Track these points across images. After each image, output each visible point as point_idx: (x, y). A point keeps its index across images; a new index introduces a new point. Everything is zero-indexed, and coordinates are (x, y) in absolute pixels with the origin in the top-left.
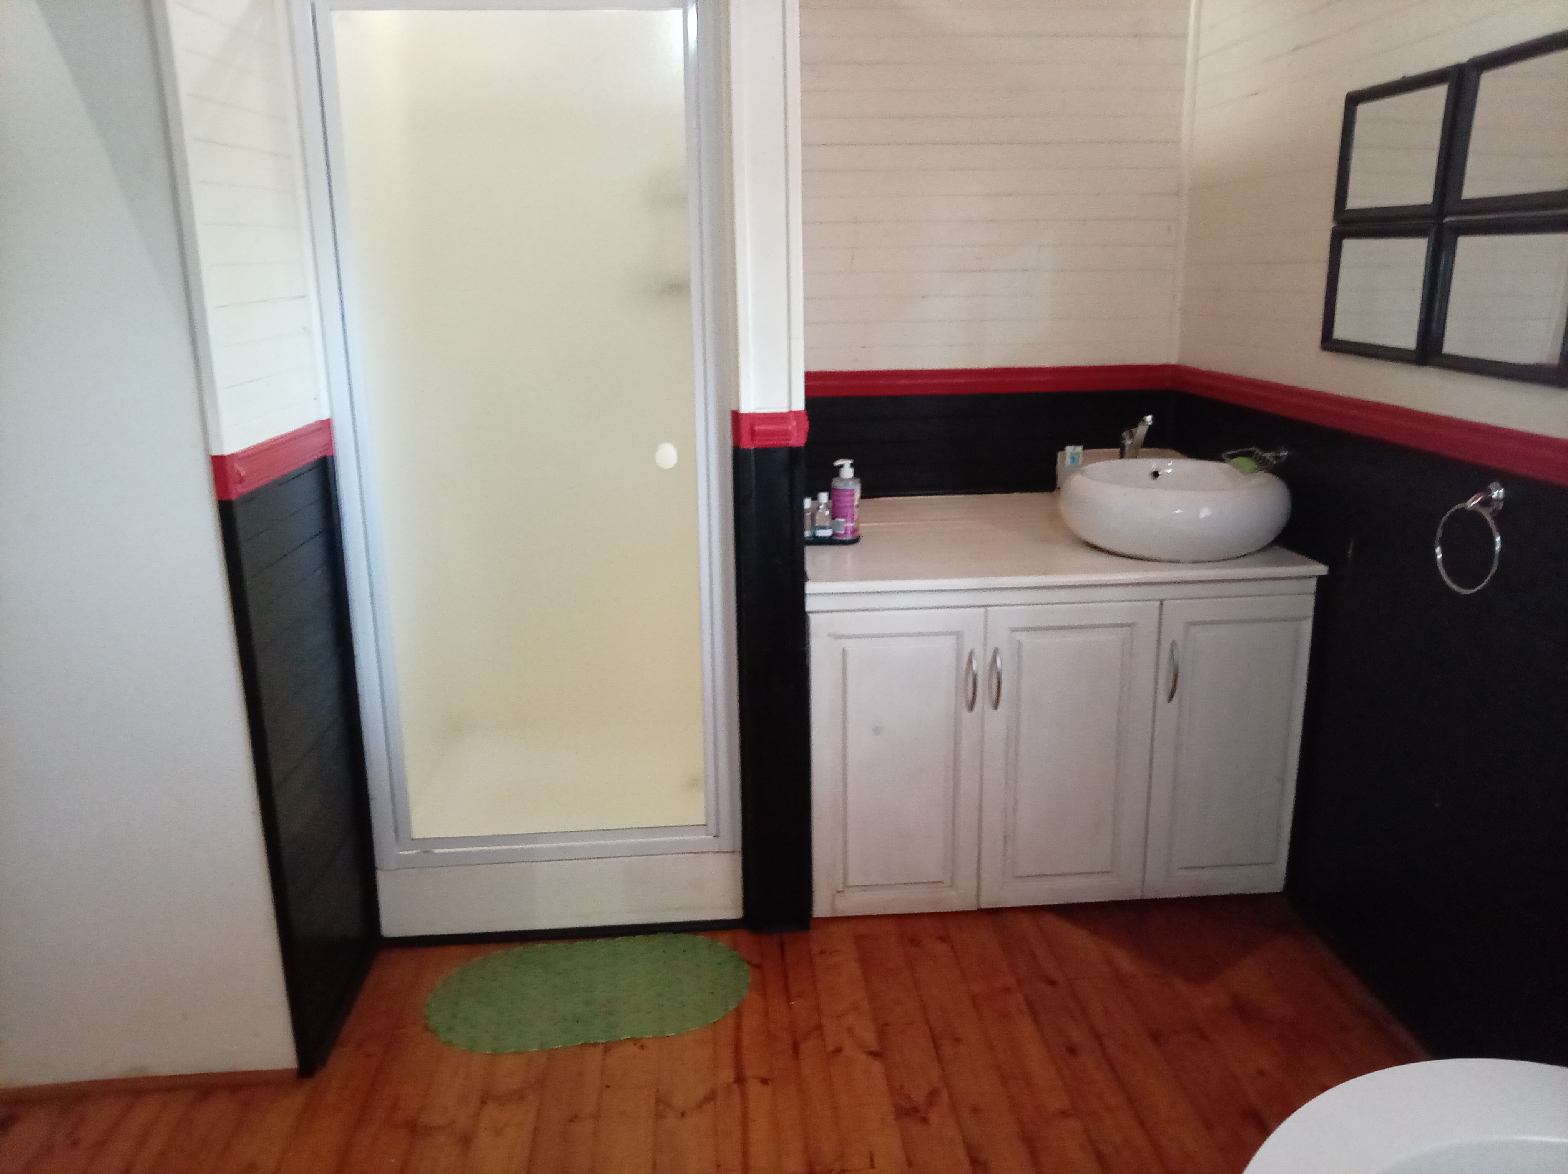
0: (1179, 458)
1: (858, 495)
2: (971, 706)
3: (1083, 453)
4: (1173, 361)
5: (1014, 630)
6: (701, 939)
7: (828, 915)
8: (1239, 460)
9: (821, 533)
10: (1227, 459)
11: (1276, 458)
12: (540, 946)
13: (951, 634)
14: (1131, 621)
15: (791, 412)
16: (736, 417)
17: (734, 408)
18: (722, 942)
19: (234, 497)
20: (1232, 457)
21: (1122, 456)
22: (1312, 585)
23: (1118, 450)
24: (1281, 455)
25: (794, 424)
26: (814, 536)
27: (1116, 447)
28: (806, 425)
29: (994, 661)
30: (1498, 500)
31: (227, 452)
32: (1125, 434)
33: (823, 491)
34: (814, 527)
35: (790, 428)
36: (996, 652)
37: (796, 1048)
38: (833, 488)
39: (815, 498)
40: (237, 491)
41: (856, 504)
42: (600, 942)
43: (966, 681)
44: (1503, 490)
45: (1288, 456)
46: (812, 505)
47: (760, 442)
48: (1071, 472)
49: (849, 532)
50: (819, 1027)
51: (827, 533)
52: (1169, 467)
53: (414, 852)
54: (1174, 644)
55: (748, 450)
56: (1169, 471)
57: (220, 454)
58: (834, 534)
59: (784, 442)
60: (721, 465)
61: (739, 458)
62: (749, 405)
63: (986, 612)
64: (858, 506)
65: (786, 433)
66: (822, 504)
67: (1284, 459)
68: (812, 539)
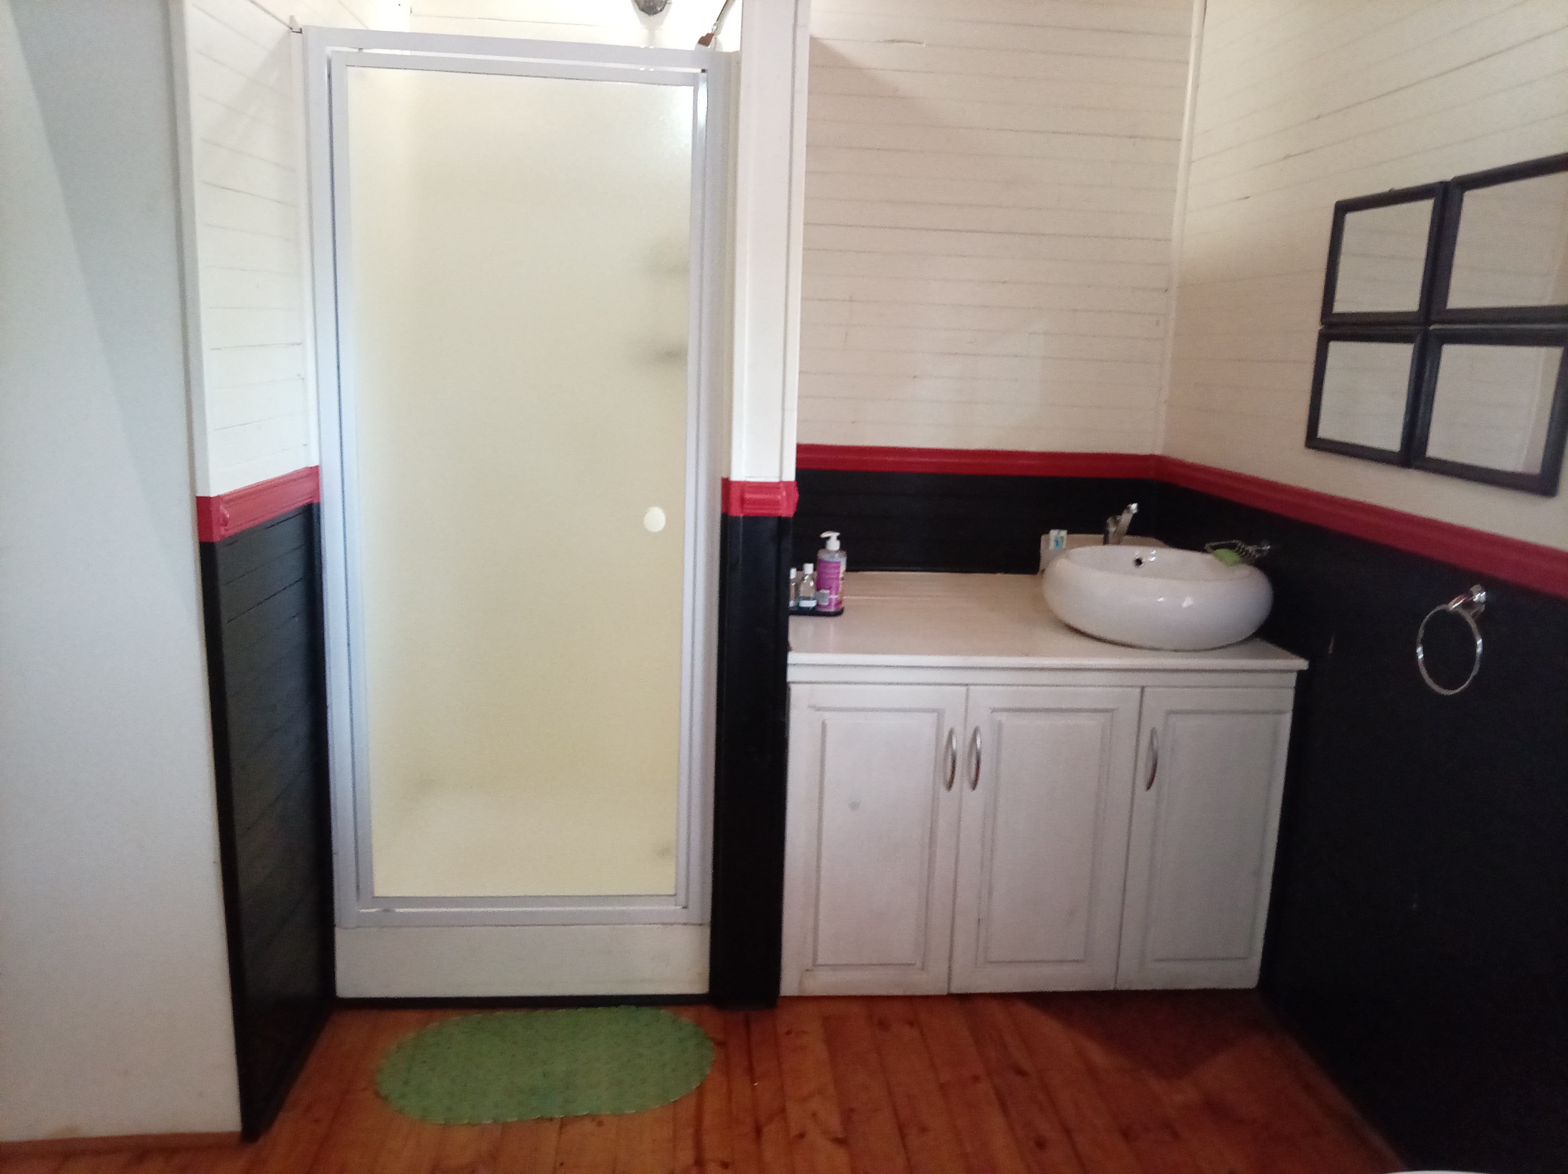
0: (1162, 547)
1: (843, 568)
2: (950, 785)
3: (1067, 538)
4: (1158, 452)
5: (994, 710)
6: (665, 1013)
7: (796, 994)
8: (1222, 552)
9: (805, 604)
10: (1209, 550)
11: (1259, 551)
12: (500, 1013)
13: (933, 711)
14: (1111, 706)
15: (781, 482)
16: (727, 484)
17: (725, 476)
18: (686, 1018)
19: (216, 539)
20: (1215, 548)
21: (1106, 542)
22: (1292, 679)
23: (1102, 536)
24: (1264, 548)
25: (784, 494)
26: (798, 606)
27: (1100, 533)
28: (795, 496)
29: (974, 740)
30: (1479, 603)
31: (213, 494)
32: (1110, 521)
33: (809, 562)
34: (798, 597)
35: (779, 497)
36: (976, 731)
37: (758, 1131)
38: (820, 560)
39: (800, 569)
40: (219, 534)
41: (841, 576)
42: (562, 1012)
43: (945, 759)
44: (1484, 593)
45: (1270, 549)
46: (797, 575)
47: (751, 510)
48: (1055, 556)
49: (833, 604)
50: (783, 1110)
51: (811, 604)
52: (1153, 556)
53: (376, 910)
54: (1153, 732)
55: (737, 518)
56: (1153, 559)
57: (206, 495)
58: (818, 605)
59: (773, 512)
60: (709, 531)
61: (727, 524)
62: (740, 474)
63: (968, 690)
64: (843, 579)
65: (777, 503)
66: (807, 575)
67: (1265, 554)
68: (796, 609)
